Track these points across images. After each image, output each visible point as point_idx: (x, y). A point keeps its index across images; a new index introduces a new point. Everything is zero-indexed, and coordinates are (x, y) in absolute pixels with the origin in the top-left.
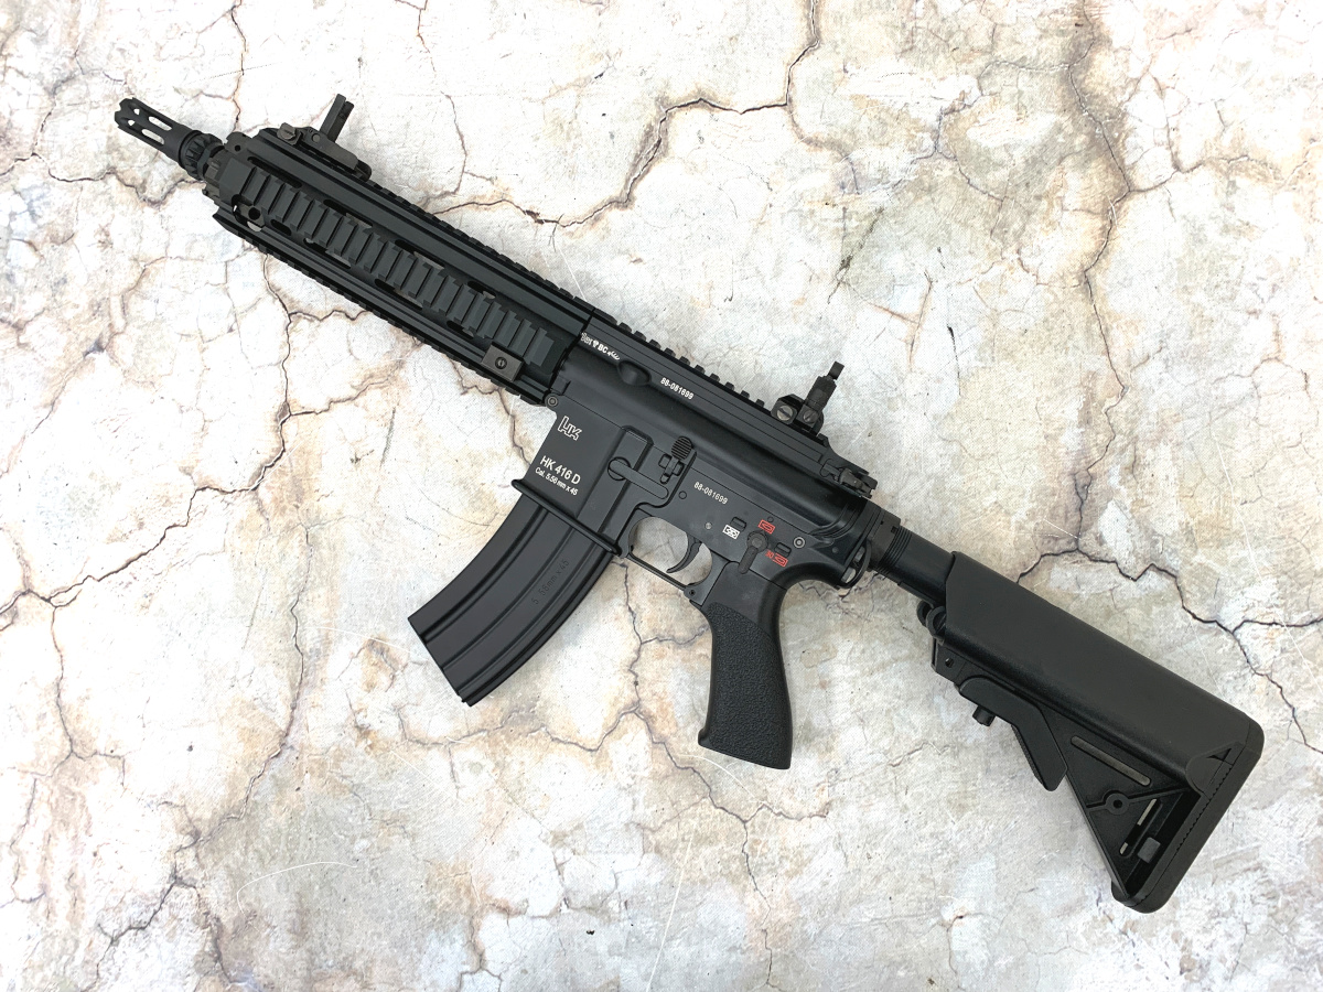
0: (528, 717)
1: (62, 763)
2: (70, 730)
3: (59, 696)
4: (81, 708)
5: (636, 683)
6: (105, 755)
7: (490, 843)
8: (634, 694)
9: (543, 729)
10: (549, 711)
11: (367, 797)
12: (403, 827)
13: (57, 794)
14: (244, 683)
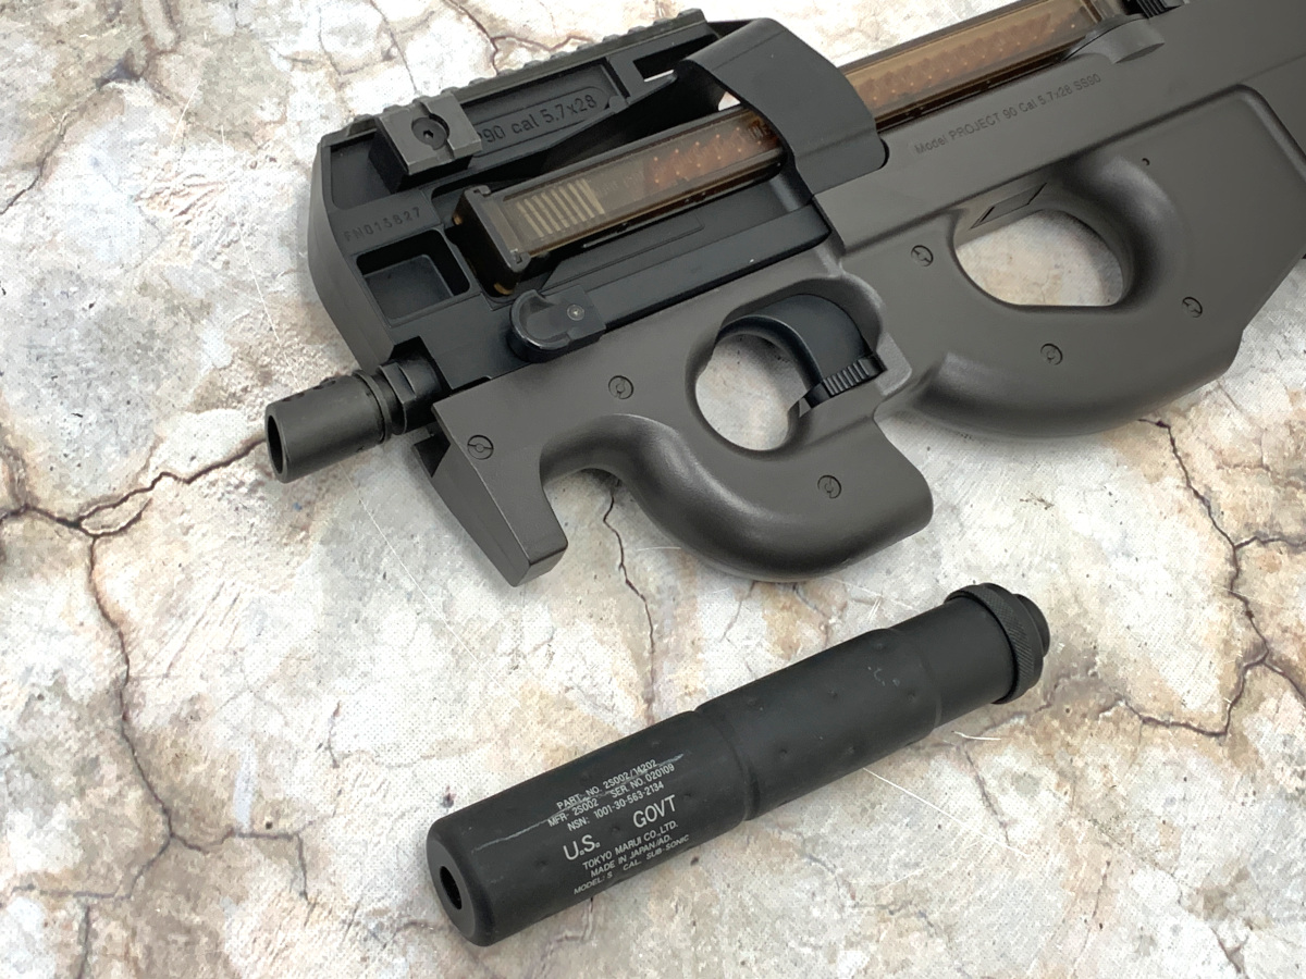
0: (1089, 684)
1: (151, 863)
2: (161, 787)
3: (125, 718)
4: (182, 740)
5: (1249, 615)
6: (253, 835)
7: (1095, 927)
8: (1253, 633)
9: (1122, 704)
10: (1120, 673)
11: (838, 863)
12: (922, 915)
13: (147, 933)
14: (539, 661)
